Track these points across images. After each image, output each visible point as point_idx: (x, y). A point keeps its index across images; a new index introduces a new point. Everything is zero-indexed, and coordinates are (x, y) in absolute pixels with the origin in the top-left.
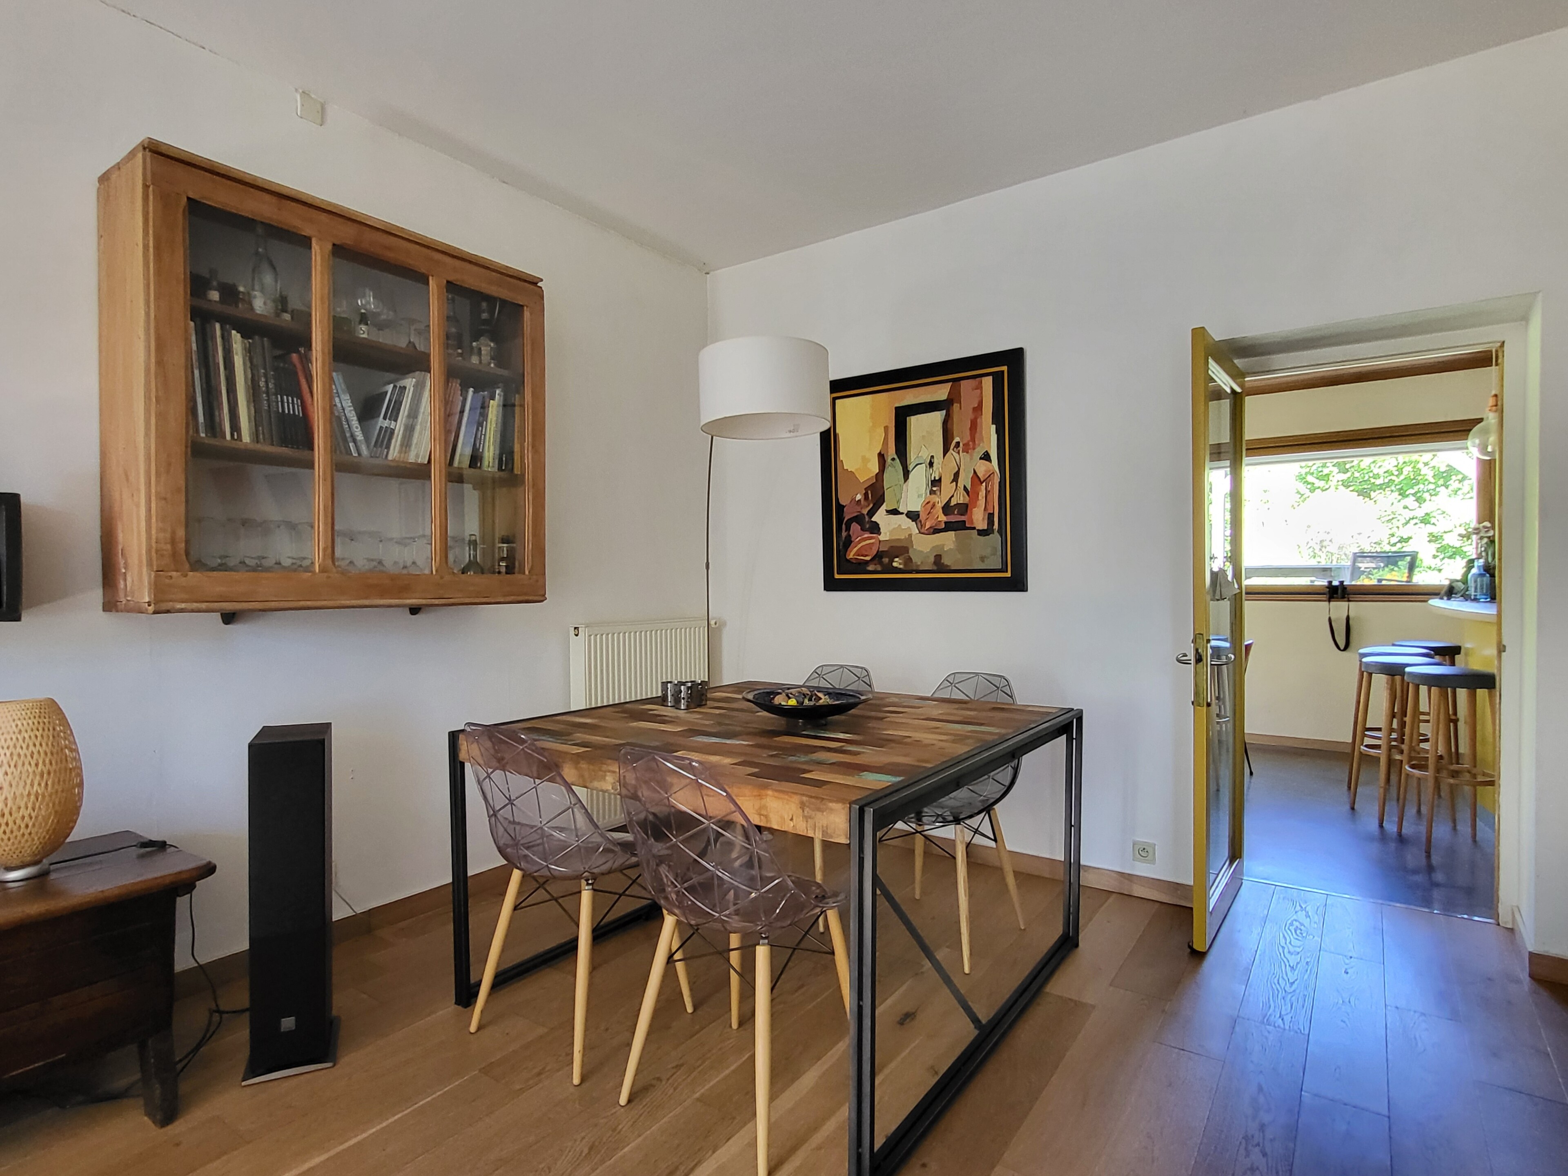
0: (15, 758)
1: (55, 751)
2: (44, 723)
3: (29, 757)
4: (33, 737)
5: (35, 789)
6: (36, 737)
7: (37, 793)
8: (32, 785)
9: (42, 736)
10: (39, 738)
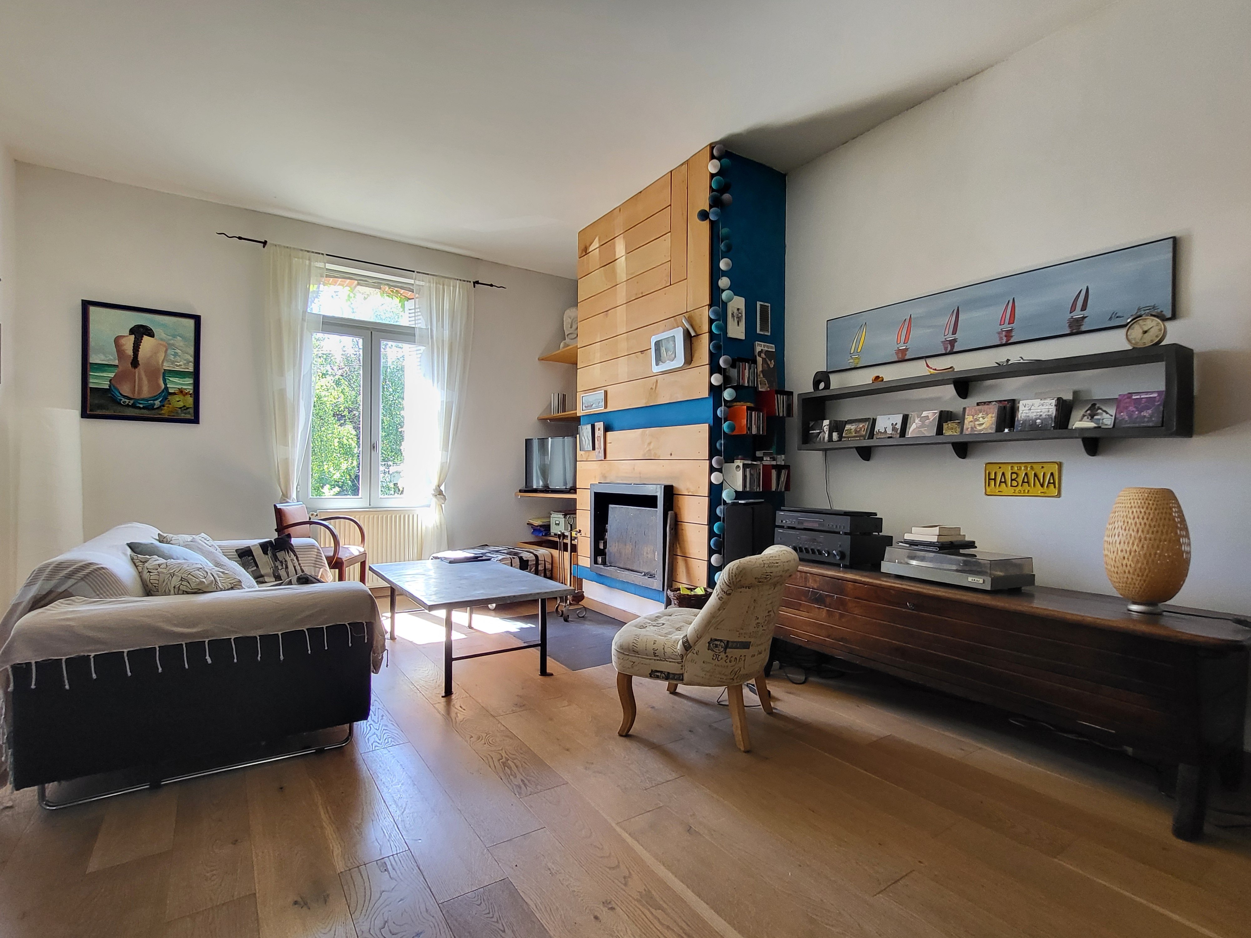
0: (1126, 524)
1: (1152, 524)
2: (1149, 504)
3: (1133, 525)
4: (1139, 512)
5: (1134, 548)
6: (1141, 512)
7: (1136, 551)
8: (1133, 544)
9: (1145, 512)
10: (1143, 513)
